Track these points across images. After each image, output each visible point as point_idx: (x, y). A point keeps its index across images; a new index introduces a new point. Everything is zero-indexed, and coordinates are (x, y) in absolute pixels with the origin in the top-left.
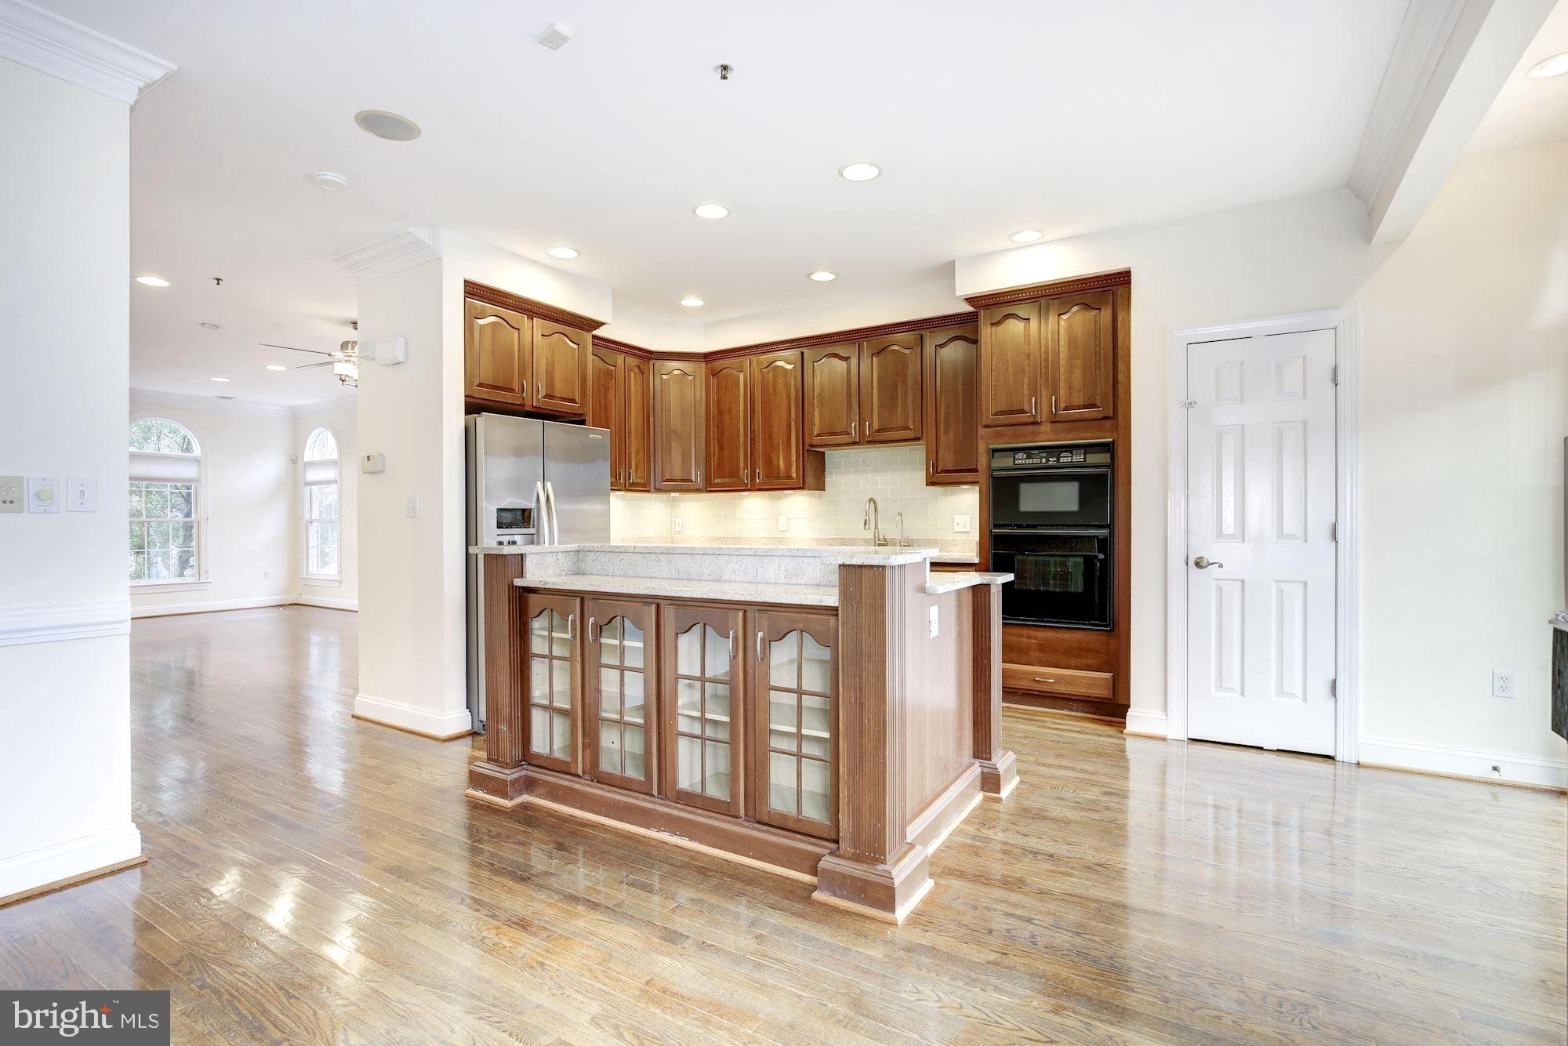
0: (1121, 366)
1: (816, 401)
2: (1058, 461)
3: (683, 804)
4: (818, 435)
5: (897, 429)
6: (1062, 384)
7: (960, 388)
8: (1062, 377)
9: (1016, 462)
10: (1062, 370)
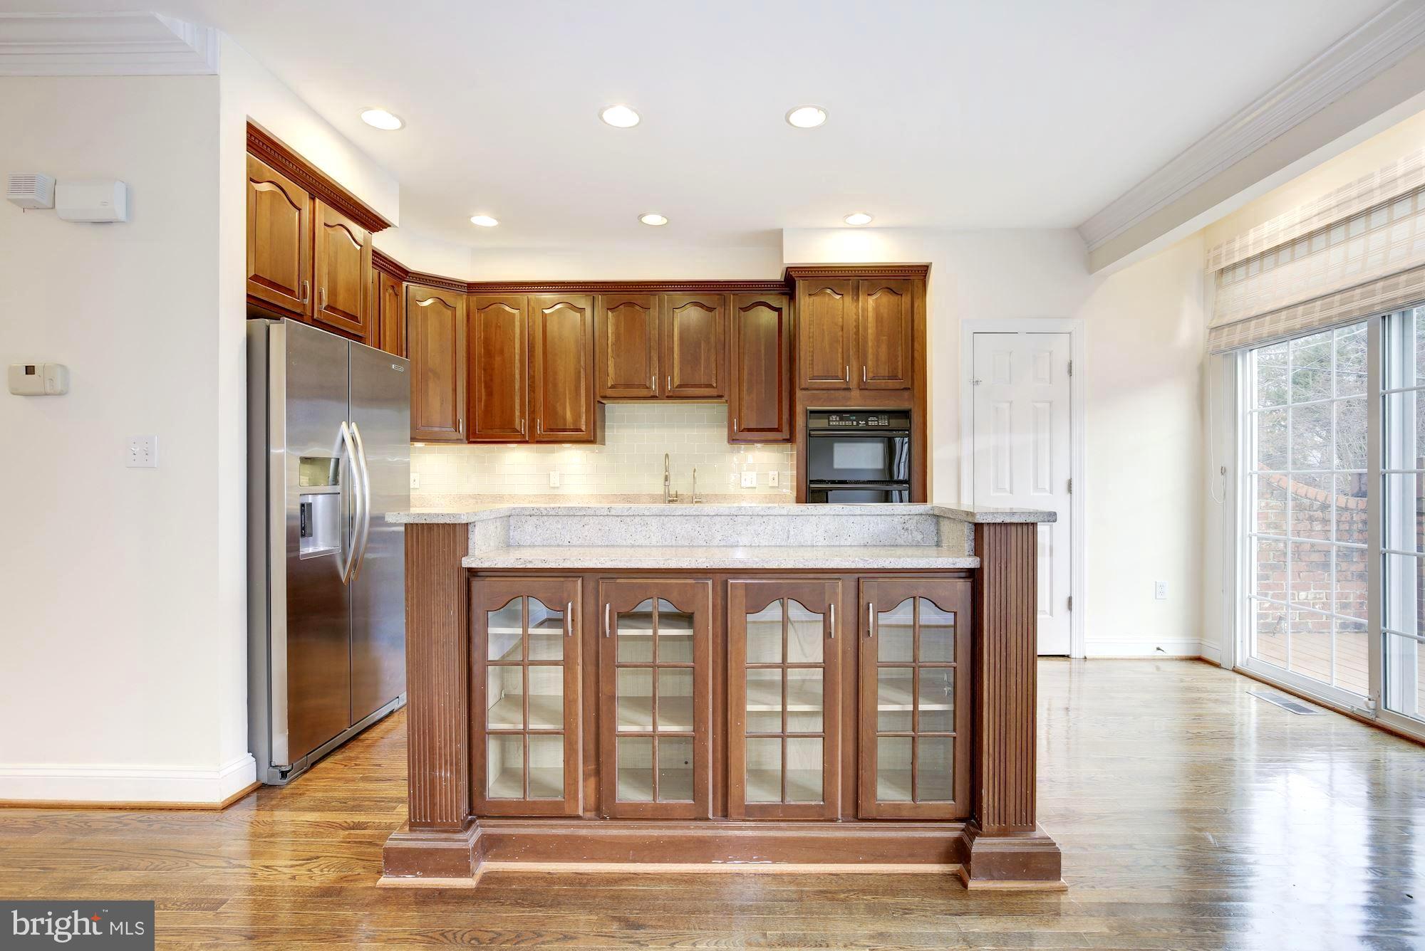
0: (916, 346)
1: (610, 350)
2: (867, 423)
3: (754, 821)
4: (613, 387)
5: (699, 386)
6: (870, 356)
7: (763, 351)
8: (870, 351)
9: (831, 423)
10: (870, 344)
